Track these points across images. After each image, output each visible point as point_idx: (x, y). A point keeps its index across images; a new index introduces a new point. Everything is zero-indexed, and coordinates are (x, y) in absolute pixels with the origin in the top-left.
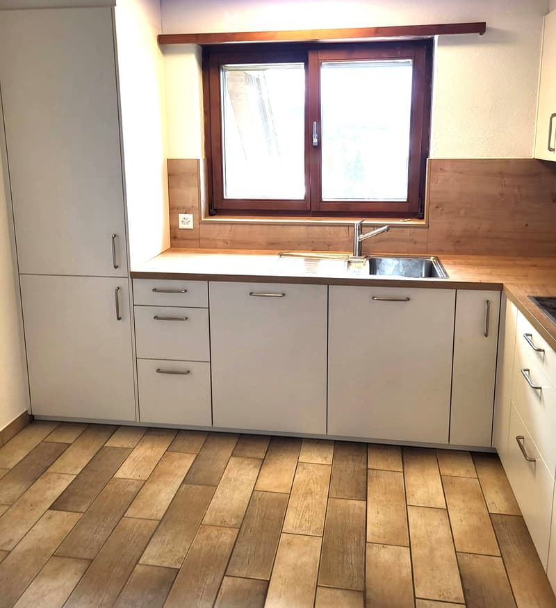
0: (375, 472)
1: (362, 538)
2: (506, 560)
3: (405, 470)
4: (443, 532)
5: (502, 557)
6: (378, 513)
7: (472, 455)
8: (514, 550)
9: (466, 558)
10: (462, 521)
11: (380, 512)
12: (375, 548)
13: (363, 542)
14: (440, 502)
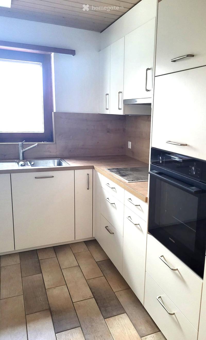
0: (43, 260)
1: (44, 288)
2: (106, 276)
3: (57, 255)
4: (79, 275)
5: (104, 276)
6: (48, 276)
7: (85, 242)
8: (108, 272)
9: (91, 281)
10: (86, 268)
11: (49, 275)
12: (50, 290)
13: (44, 290)
14: (76, 264)
